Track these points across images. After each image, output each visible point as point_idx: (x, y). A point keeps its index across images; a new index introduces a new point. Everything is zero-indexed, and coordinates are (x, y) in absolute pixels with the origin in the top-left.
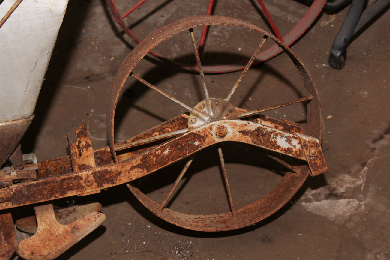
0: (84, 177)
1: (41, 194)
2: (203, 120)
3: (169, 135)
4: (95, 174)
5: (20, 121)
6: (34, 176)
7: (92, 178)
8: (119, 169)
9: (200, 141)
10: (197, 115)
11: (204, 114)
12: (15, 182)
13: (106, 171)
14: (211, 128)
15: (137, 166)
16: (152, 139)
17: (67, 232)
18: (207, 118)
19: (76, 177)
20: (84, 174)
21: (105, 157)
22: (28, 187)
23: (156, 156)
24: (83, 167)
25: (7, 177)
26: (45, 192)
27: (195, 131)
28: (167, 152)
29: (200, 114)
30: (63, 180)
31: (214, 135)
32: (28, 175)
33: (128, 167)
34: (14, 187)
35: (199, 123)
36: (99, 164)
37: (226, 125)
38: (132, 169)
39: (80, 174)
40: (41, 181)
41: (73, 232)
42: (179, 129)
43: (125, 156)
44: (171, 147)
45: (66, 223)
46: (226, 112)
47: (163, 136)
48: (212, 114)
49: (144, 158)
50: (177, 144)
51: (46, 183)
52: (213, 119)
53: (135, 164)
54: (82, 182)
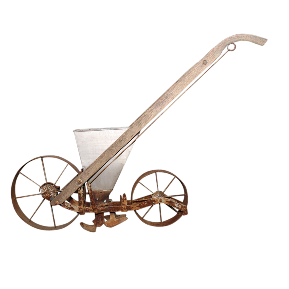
0: (124, 207)
1: (112, 210)
2: (156, 197)
3: (147, 199)
4: (126, 207)
5: (109, 191)
6: (111, 205)
7: (125, 208)
8: (133, 206)
9: (155, 202)
10: (155, 195)
11: (157, 195)
12: (106, 206)
13: (129, 206)
14: (158, 199)
15: (138, 206)
16: (142, 200)
17: (117, 221)
18: (157, 196)
19: (122, 207)
20: (124, 206)
21: (129, 203)
22: (109, 208)
23: (143, 204)
24: (124, 205)
25: (104, 204)
26: (113, 210)
27: (154, 199)
28: (146, 204)
29: (156, 195)
30: (118, 207)
31: (159, 201)
32: (110, 205)
33: (135, 206)
34: (106, 207)
35: (155, 197)
36: (127, 205)
37: (162, 199)
38: (136, 207)
39: (123, 206)
40: (112, 206)
41: (119, 221)
42: (149, 198)
43: (134, 203)
44: (147, 202)
45: (117, 219)
46: (162, 195)
47: (145, 199)
48: (159, 195)
49: (140, 204)
50: (149, 202)
51: (114, 207)
52: (159, 197)
53: (137, 205)
54: (123, 208)
